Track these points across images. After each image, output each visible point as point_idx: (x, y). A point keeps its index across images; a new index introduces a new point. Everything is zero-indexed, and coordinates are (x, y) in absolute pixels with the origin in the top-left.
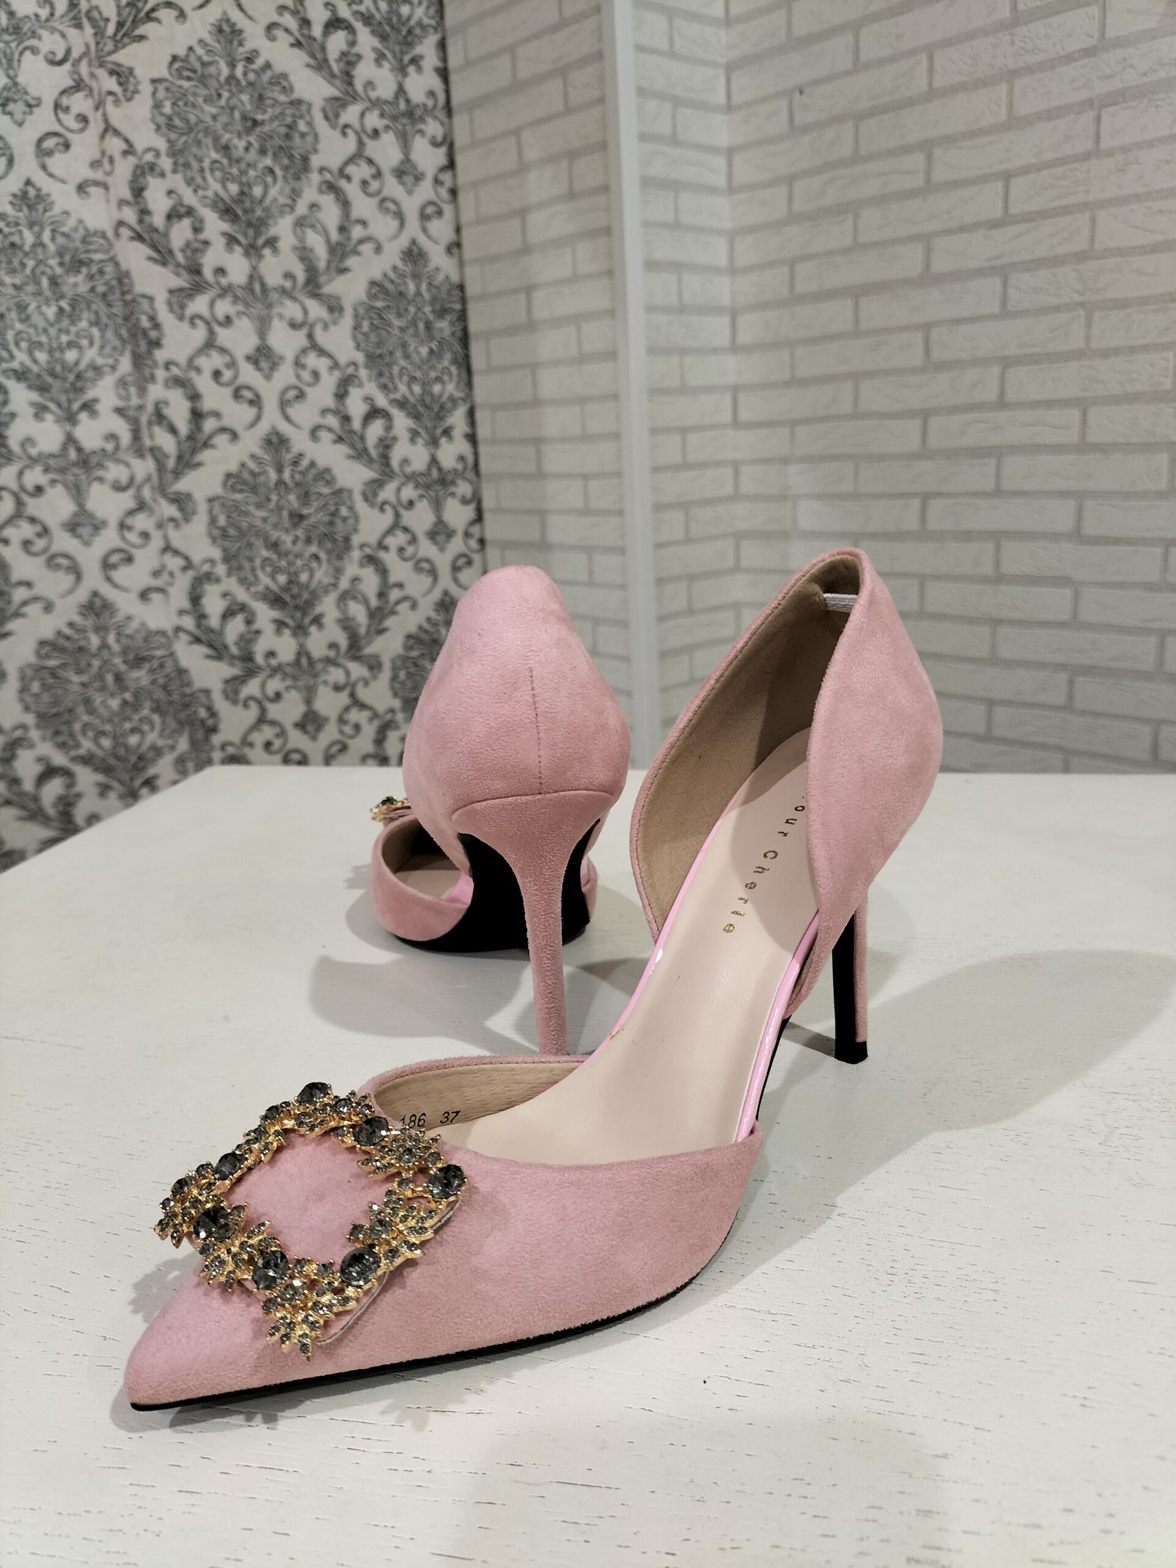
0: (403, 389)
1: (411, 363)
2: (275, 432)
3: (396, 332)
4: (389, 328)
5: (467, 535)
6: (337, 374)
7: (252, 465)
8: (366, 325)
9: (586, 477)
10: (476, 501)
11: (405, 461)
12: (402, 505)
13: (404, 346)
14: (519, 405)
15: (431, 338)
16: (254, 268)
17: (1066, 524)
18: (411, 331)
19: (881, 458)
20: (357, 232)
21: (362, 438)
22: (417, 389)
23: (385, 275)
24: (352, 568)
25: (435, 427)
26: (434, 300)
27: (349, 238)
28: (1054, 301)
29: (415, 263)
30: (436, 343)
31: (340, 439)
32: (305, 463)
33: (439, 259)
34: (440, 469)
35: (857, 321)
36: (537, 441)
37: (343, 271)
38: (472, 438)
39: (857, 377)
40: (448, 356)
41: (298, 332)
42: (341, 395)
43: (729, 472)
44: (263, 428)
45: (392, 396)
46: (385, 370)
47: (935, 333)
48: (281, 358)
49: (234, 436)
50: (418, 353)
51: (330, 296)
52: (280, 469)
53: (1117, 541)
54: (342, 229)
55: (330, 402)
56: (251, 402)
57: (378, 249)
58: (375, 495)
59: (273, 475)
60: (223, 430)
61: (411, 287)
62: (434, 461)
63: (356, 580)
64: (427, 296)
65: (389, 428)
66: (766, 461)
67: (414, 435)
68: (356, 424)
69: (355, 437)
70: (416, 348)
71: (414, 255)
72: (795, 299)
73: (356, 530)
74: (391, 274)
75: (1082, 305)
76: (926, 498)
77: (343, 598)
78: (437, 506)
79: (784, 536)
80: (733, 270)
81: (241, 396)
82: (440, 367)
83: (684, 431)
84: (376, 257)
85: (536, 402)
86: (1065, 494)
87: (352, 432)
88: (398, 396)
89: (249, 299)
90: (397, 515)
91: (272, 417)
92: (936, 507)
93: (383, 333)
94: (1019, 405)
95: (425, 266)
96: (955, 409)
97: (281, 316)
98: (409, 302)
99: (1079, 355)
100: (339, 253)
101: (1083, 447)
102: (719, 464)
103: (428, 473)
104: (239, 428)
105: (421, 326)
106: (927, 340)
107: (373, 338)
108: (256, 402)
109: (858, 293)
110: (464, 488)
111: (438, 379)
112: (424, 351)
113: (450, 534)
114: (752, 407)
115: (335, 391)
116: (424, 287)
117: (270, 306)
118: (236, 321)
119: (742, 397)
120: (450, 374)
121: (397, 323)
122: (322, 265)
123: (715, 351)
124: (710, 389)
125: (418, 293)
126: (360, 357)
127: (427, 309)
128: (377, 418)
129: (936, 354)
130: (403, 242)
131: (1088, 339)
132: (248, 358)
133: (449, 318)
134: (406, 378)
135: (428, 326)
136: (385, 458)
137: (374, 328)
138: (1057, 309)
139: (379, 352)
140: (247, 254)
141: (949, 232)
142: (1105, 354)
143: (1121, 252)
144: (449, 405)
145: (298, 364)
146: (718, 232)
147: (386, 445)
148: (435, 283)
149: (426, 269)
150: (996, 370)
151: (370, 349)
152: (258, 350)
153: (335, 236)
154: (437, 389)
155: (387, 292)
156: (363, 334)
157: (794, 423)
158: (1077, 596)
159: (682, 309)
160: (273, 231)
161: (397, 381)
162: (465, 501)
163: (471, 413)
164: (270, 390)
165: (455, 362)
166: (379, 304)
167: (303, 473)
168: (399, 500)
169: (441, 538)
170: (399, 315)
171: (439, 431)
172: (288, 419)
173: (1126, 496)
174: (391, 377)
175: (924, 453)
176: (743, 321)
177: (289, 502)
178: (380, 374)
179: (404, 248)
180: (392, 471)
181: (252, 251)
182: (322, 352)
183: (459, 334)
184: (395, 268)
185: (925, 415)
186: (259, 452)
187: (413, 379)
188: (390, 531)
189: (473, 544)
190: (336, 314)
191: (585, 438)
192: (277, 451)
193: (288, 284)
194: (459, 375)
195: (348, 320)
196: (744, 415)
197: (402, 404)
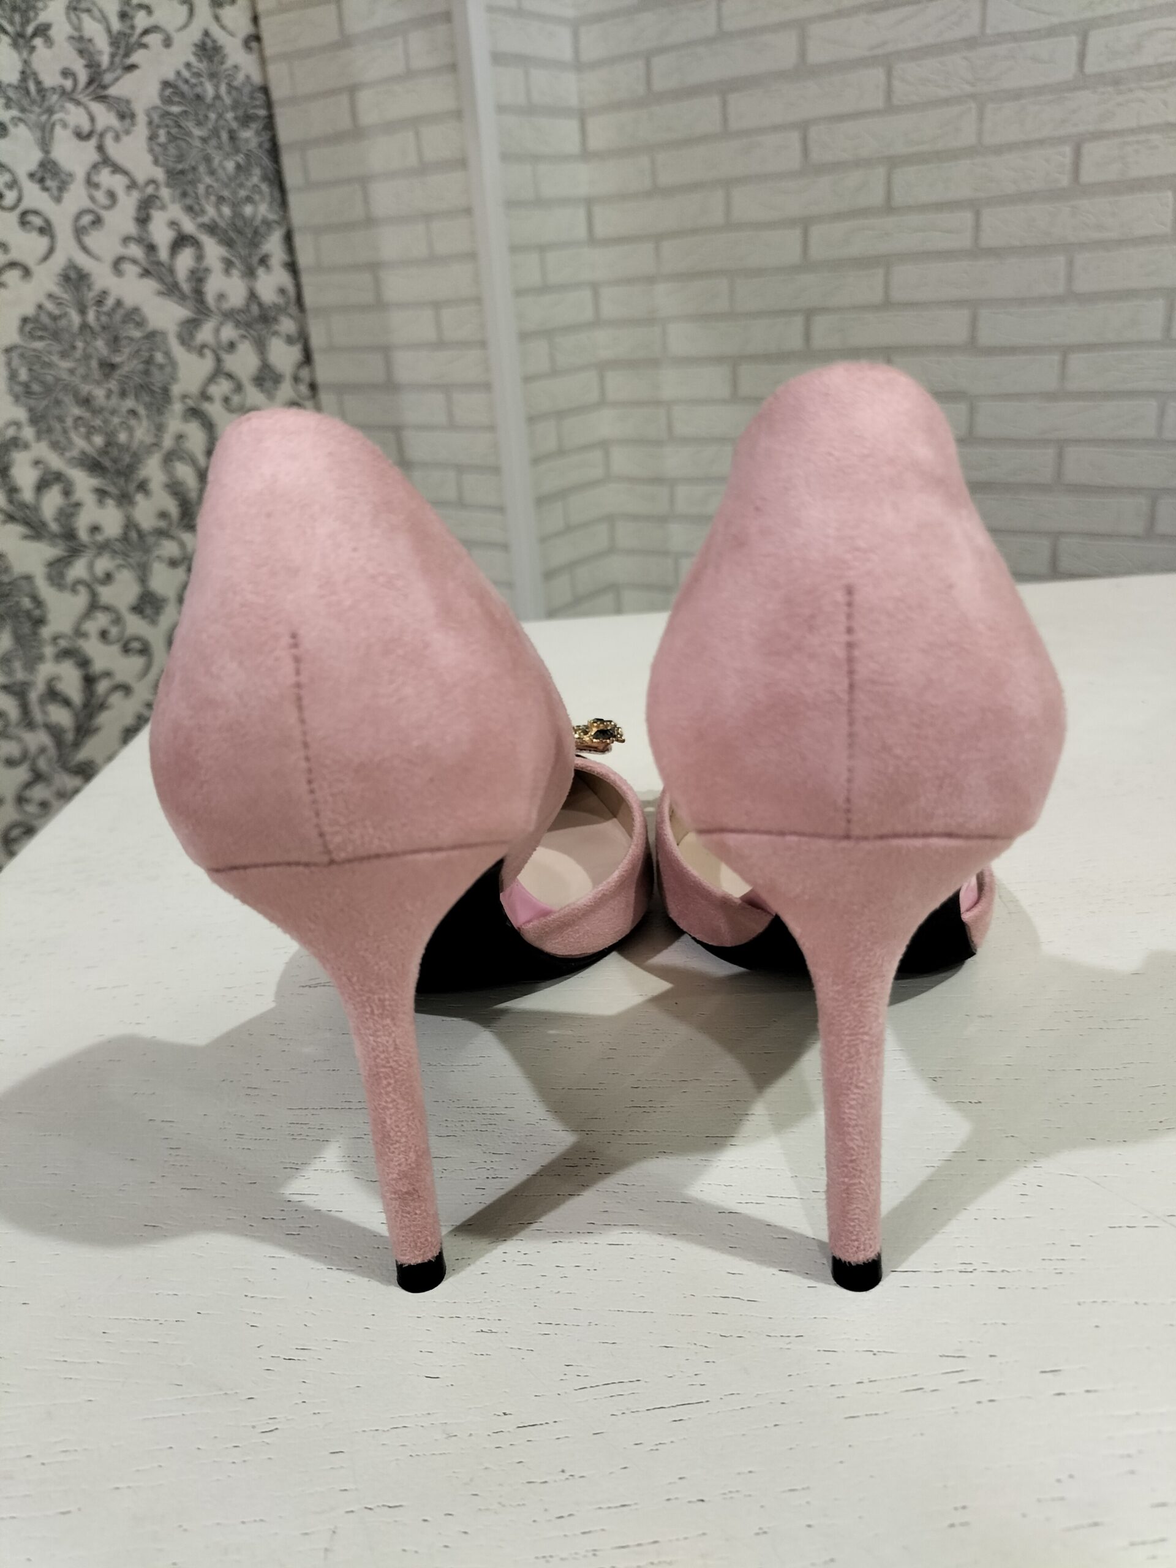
0: (211, 211)
1: (217, 180)
2: (72, 266)
3: (197, 143)
4: (188, 139)
5: (296, 379)
6: (136, 195)
7: (50, 306)
8: (162, 137)
9: (437, 305)
10: (302, 339)
11: (221, 297)
12: (223, 348)
13: (208, 159)
14: (349, 226)
15: (237, 151)
16: (26, 62)
17: (960, 335)
18: (214, 142)
19: (759, 272)
20: (141, 20)
21: (171, 271)
22: (227, 211)
23: (178, 73)
24: (175, 423)
25: (250, 255)
26: (236, 105)
27: (133, 27)
28: (943, 93)
29: (210, 59)
30: (242, 156)
31: (146, 273)
32: (110, 302)
33: (236, 55)
34: (260, 305)
35: (725, 120)
36: (374, 267)
37: (132, 68)
38: (292, 267)
39: (728, 184)
40: (257, 172)
41: (83, 144)
42: (143, 220)
43: (587, 294)
44: (58, 261)
45: (200, 220)
46: (189, 189)
47: (813, 132)
48: (70, 175)
49: (27, 272)
50: (224, 169)
51: (118, 99)
52: (82, 311)
53: (1011, 350)
54: (123, 16)
55: (131, 228)
56: (42, 231)
57: (168, 43)
58: (192, 336)
59: (76, 318)
60: (13, 265)
61: (209, 90)
62: (253, 296)
63: (180, 437)
64: (228, 101)
65: (200, 257)
66: (629, 281)
67: (228, 264)
68: (163, 254)
69: (163, 269)
70: (221, 162)
71: (208, 49)
72: (651, 98)
73: (174, 378)
74: (186, 74)
75: (973, 96)
76: (809, 314)
77: (169, 458)
78: (261, 346)
79: (653, 363)
80: (579, 66)
81: (29, 223)
82: (249, 184)
83: (542, 249)
84: (165, 50)
85: (370, 222)
86: (958, 303)
87: (159, 263)
88: (205, 219)
89: (25, 102)
90: (219, 360)
91: (67, 249)
92: (821, 324)
93: (183, 144)
94: (910, 209)
95: (222, 63)
96: (838, 216)
97: (65, 125)
98: (210, 107)
99: (971, 151)
100: (123, 44)
101: (977, 252)
102: (577, 286)
103: (246, 310)
104: (30, 261)
105: (224, 136)
106: (804, 140)
107: (172, 151)
108: (46, 230)
109: (726, 88)
110: (287, 325)
111: (249, 199)
112: (230, 166)
113: (277, 379)
114: (608, 221)
115: (135, 215)
116: (223, 89)
117: (50, 111)
118: (12, 129)
119: (597, 210)
120: (260, 192)
121: (197, 132)
122: (105, 60)
123: (566, 158)
124: (565, 202)
125: (218, 97)
126: (159, 174)
127: (230, 115)
128: (185, 246)
129: (816, 155)
130: (194, 34)
131: (980, 133)
132: (32, 176)
133: (254, 126)
134: (213, 198)
135: (233, 136)
136: (199, 293)
137: (172, 138)
138: (946, 102)
139: (180, 167)
140: (15, 45)
141: (825, 17)
142: (999, 150)
143: (1014, 37)
144: (263, 230)
145: (91, 183)
146: (560, 20)
147: (198, 277)
148: (236, 83)
149: (225, 67)
150: (881, 171)
151: (171, 164)
152: (42, 165)
153: (116, 25)
154: (248, 210)
155: (182, 95)
156: (160, 145)
157: (658, 238)
158: (972, 411)
159: (530, 110)
160: (43, 17)
161: (203, 202)
162: (290, 340)
163: (288, 238)
164: (62, 215)
165: (265, 178)
166: (175, 109)
167: (109, 315)
168: (219, 342)
169: (268, 384)
170: (199, 124)
171: (255, 260)
172: (85, 249)
173: (1022, 302)
174: (197, 197)
175: (806, 265)
176: (593, 123)
177: (96, 349)
178: (184, 194)
179: (197, 42)
180: (208, 309)
181: (21, 41)
182: (117, 169)
183: (267, 145)
184: (188, 65)
185: (805, 224)
186: (57, 290)
187: (221, 199)
188: (212, 378)
189: (304, 389)
190: (128, 121)
191: (433, 259)
192: (77, 288)
193: (68, 84)
194: (272, 196)
195: (141, 130)
196: (600, 231)
197: (212, 229)
